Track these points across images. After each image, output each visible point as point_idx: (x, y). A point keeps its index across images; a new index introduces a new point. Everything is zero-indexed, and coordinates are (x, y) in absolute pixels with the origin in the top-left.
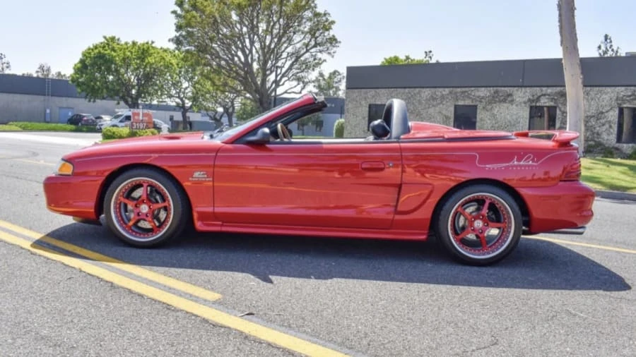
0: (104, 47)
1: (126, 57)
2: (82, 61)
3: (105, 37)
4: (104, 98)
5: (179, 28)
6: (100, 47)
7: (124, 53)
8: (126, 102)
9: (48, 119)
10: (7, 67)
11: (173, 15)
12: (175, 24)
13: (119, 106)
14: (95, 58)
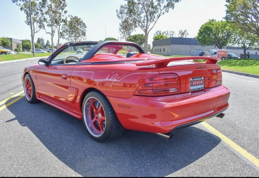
0: (208, 24)
1: (217, 27)
2: (200, 31)
3: (209, 20)
4: (208, 45)
5: (227, 12)
6: (207, 24)
7: (216, 26)
8: (218, 47)
9: (192, 54)
10: (187, 35)
11: (226, 7)
12: (226, 11)
13: (215, 48)
14: (204, 28)
